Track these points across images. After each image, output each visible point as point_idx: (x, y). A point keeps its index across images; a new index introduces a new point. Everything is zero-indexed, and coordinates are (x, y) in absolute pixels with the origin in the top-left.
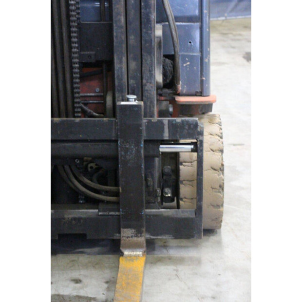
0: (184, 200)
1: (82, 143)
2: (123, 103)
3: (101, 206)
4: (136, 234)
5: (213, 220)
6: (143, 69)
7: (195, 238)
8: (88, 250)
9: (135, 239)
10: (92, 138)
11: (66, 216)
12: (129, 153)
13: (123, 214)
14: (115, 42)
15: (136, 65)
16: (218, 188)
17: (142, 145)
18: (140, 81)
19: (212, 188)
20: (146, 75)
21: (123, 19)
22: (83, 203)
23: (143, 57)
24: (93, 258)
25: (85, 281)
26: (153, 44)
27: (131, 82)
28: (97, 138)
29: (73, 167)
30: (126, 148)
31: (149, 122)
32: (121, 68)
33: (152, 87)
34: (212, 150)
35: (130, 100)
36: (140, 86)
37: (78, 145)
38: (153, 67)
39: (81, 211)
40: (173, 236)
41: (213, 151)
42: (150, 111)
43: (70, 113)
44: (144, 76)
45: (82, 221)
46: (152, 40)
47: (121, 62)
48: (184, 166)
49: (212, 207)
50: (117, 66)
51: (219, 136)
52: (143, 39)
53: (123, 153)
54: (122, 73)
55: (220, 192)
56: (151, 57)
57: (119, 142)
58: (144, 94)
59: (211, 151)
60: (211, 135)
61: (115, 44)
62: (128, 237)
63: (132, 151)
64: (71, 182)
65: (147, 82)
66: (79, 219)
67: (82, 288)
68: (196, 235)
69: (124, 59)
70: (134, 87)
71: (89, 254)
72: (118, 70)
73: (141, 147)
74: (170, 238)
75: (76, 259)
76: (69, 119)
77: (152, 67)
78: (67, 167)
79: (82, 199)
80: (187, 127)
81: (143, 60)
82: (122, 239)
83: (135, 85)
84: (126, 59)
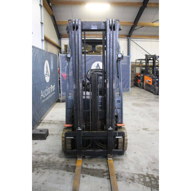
2: (109, 129)
3: (103, 149)
4: (111, 155)
13: (108, 151)
18: (112, 123)
21: (109, 112)
25: (101, 165)
27: (110, 124)
29: (97, 141)
31: (114, 132)
33: (114, 125)
36: (112, 125)
50: (107, 121)
53: (109, 139)
56: (114, 119)
57: (108, 137)
62: (109, 156)
63: (111, 139)
66: (98, 152)
67: (101, 167)
69: (109, 119)
77: (114, 121)
81: (112, 119)
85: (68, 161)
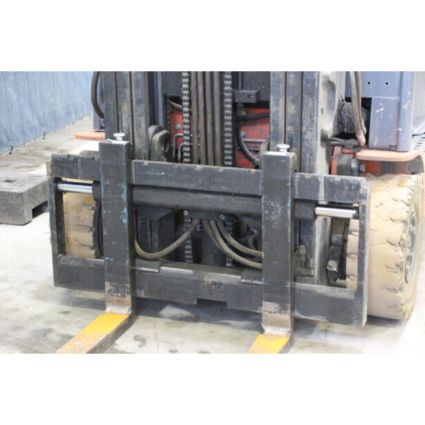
0: (351, 277)
1: (225, 197)
2: (270, 154)
3: (246, 272)
4: (280, 310)
5: (390, 307)
6: (303, 114)
7: (354, 324)
8: (234, 323)
9: (278, 315)
10: (236, 191)
11: (205, 280)
12: (273, 212)
13: (266, 284)
14: (271, 80)
15: (295, 108)
16: (394, 266)
17: (289, 205)
18: (299, 128)
19: (387, 267)
20: (306, 122)
22: (230, 267)
23: (304, 100)
24: (236, 333)
26: (316, 86)
27: (289, 128)
28: (242, 192)
29: (219, 224)
30: (270, 206)
31: (302, 178)
32: (277, 111)
33: (312, 136)
34: (391, 219)
35: (281, 150)
36: (299, 134)
37: (221, 198)
38: (315, 113)
39: (223, 275)
40: (327, 319)
41: (393, 221)
42: (310, 165)
43: (218, 161)
44: (304, 122)
45: (222, 287)
46: (314, 80)
47: (277, 104)
48: (353, 235)
49: (386, 290)
51: (405, 203)
52: (304, 78)
53: (267, 212)
54: (278, 117)
55: (397, 273)
56: (313, 100)
57: (263, 198)
58: (303, 145)
59: (391, 221)
60: (395, 200)
61: (271, 83)
62: (270, 312)
63: (278, 211)
64: (216, 240)
65: (308, 130)
66: (220, 284)
68: (355, 321)
69: (282, 101)
70: (292, 134)
71: (233, 327)
72: (274, 114)
73: (288, 207)
74: (324, 320)
75: (217, 330)
76: (216, 167)
77: (313, 112)
78: (212, 223)
79: (229, 262)
80: (347, 188)
81: (304, 104)
82: (263, 313)
83: (294, 133)
84: (284, 101)
85: (63, 316)
